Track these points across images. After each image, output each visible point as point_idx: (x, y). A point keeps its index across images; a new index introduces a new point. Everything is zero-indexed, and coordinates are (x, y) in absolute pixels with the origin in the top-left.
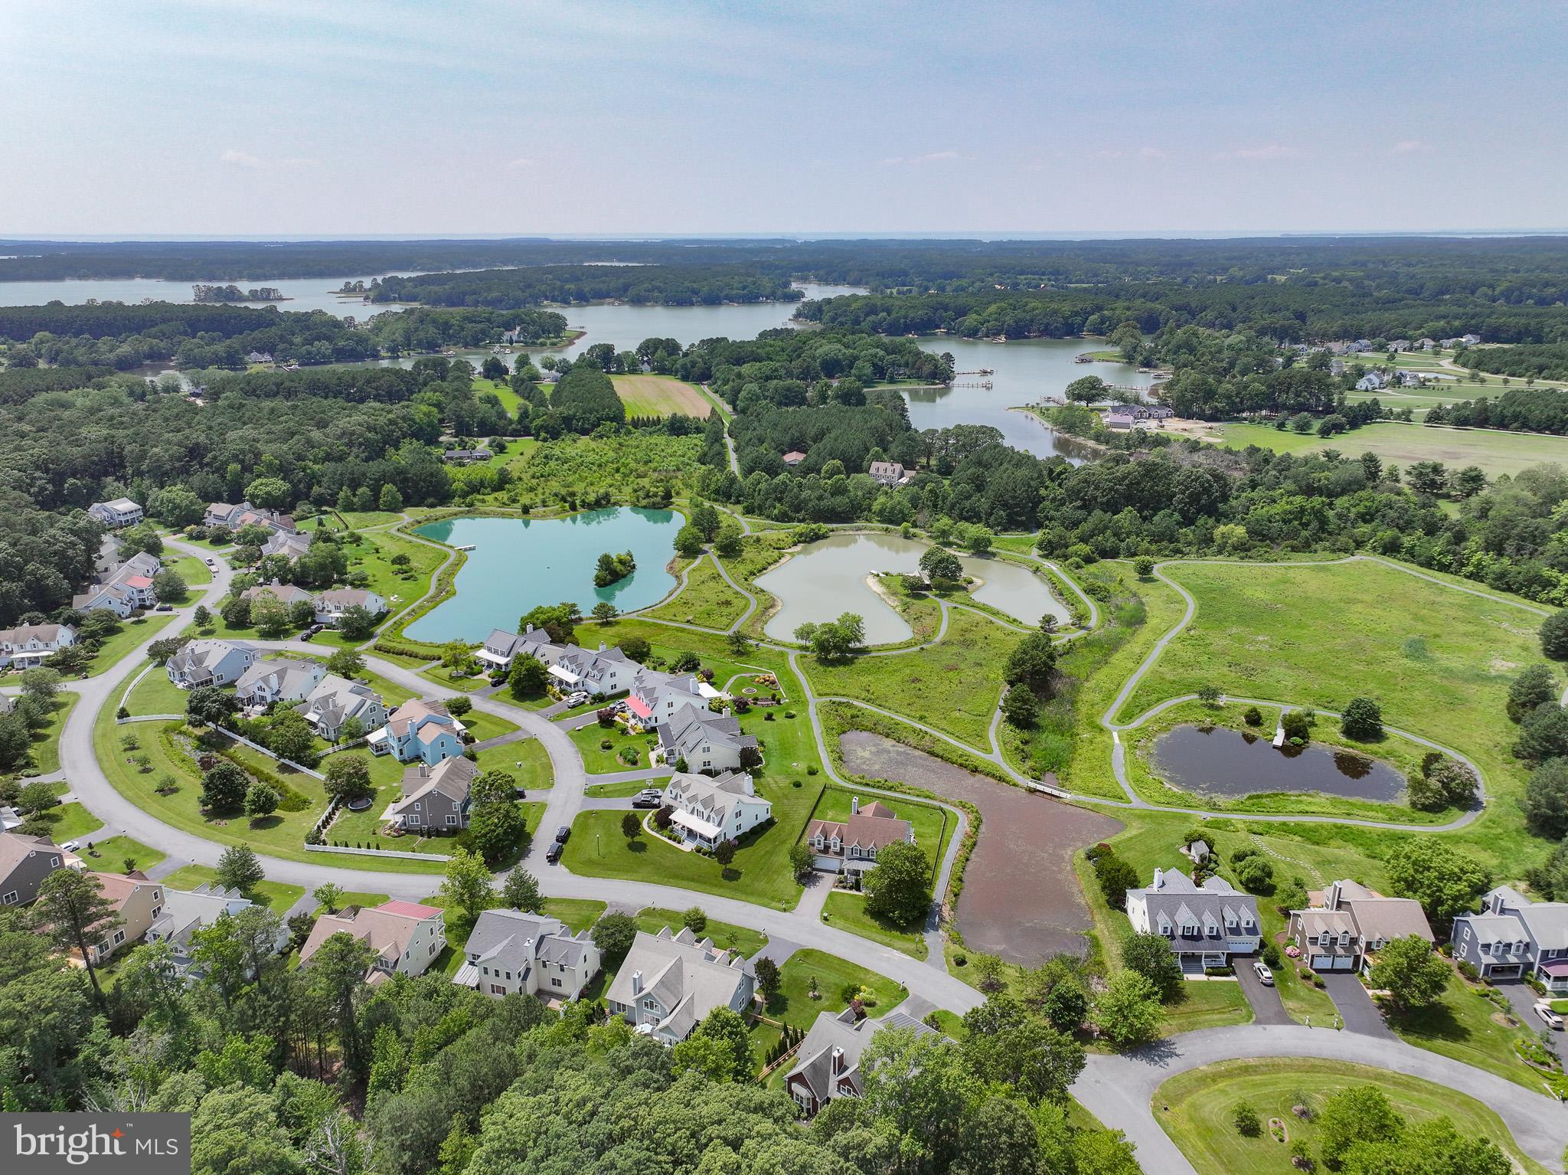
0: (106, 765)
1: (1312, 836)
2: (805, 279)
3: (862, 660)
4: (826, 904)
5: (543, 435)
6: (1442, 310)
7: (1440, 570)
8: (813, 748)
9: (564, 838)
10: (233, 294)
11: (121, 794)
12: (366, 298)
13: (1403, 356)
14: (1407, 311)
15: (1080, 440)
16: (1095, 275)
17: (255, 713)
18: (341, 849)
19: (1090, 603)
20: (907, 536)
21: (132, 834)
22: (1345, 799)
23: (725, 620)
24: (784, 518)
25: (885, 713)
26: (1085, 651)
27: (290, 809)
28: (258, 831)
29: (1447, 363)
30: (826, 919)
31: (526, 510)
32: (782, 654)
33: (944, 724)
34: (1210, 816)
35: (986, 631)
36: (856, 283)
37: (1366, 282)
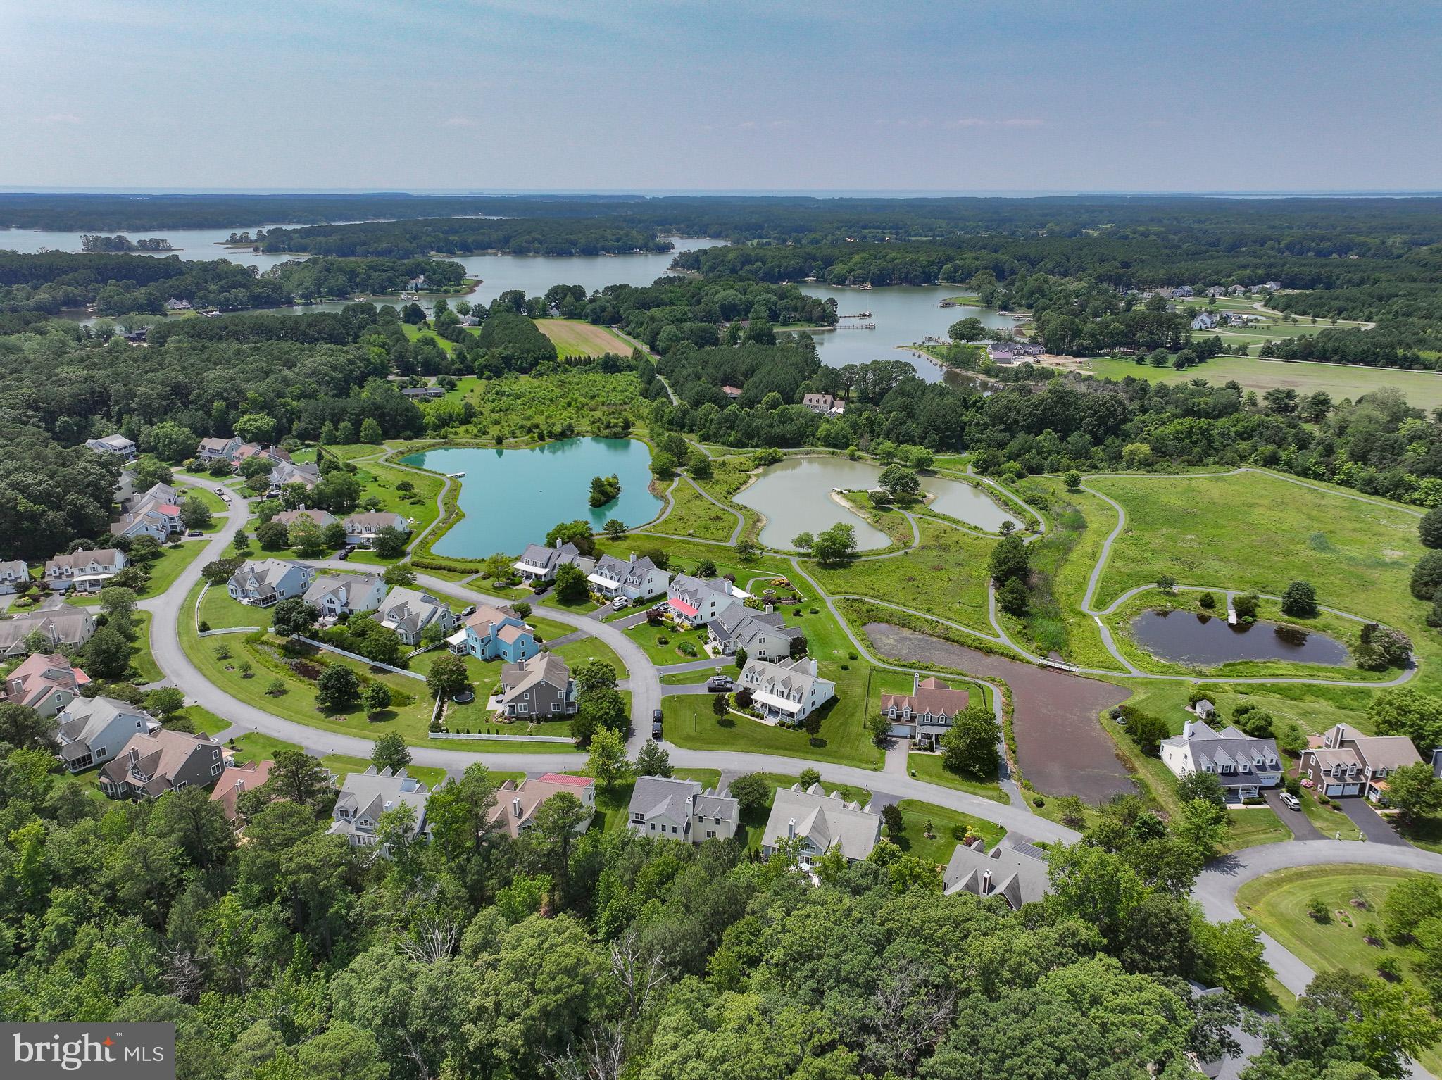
0: (207, 673)
1: (1288, 693)
2: (667, 232)
3: (857, 562)
4: (909, 764)
5: (487, 373)
6: (1242, 260)
7: (1315, 479)
8: (845, 638)
9: (659, 719)
10: (121, 244)
11: (234, 696)
12: (256, 249)
13: (1221, 300)
14: (1213, 262)
15: (971, 374)
16: (931, 230)
17: (328, 622)
18: (463, 736)
19: (1033, 512)
20: (853, 458)
21: (262, 730)
22: (1302, 664)
23: (722, 534)
24: (739, 444)
25: (895, 607)
26: (1045, 551)
27: (399, 705)
28: (378, 724)
29: (1259, 306)
30: (913, 775)
31: (499, 441)
32: (784, 561)
33: (950, 615)
34: (1200, 681)
35: (955, 537)
36: (716, 236)
37: (1170, 237)
